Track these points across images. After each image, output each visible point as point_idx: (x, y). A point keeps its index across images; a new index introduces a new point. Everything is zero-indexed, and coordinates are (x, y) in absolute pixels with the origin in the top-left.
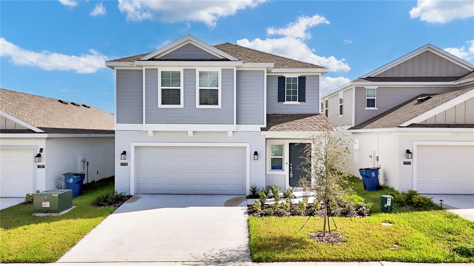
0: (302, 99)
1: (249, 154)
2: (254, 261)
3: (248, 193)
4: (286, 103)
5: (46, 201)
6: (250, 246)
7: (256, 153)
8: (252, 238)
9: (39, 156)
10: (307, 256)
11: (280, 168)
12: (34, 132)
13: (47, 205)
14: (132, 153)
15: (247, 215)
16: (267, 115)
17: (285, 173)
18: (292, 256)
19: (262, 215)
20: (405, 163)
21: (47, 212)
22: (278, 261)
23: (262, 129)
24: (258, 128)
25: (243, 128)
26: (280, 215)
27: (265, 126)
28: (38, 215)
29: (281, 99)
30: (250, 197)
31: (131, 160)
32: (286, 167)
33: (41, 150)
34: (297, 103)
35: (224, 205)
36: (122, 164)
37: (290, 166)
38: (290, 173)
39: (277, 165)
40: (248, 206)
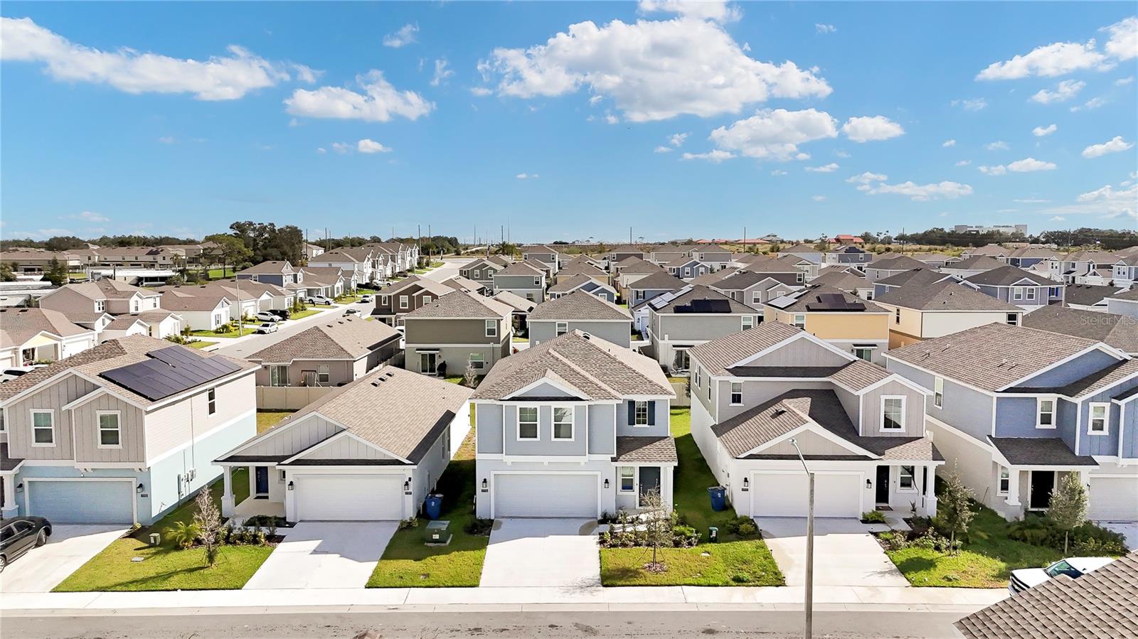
0: (652, 423)
1: (600, 482)
2: (604, 586)
3: (600, 518)
4: (636, 426)
5: (436, 533)
7: (607, 481)
8: (603, 569)
9: (407, 484)
10: (637, 583)
11: (631, 488)
12: (404, 464)
13: (436, 537)
14: (492, 481)
15: (599, 545)
16: (617, 437)
17: (635, 493)
18: (628, 583)
19: (612, 546)
20: (743, 490)
21: (435, 543)
22: (619, 586)
23: (613, 460)
24: (608, 457)
26: (624, 545)
27: (615, 456)
28: (429, 544)
29: (631, 422)
30: (601, 522)
31: (492, 487)
32: (636, 488)
33: (410, 479)
34: (646, 426)
35: (578, 533)
36: (483, 491)
37: (640, 486)
38: (640, 493)
39: (627, 486)
40: (600, 534)
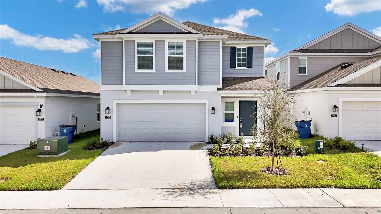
0: (250, 65)
1: (208, 108)
2: (219, 188)
3: (207, 140)
4: (237, 68)
5: (47, 145)
6: (214, 177)
7: (213, 108)
8: (215, 171)
9: (39, 110)
10: (261, 184)
11: (232, 121)
12: (35, 91)
13: (48, 148)
14: (114, 108)
15: (208, 156)
16: (222, 78)
17: (236, 125)
18: (249, 184)
19: (220, 156)
20: (333, 116)
21: (48, 154)
22: (238, 188)
23: (218, 89)
24: (215, 88)
25: (203, 88)
26: (235, 155)
27: (220, 86)
28: (41, 156)
29: (233, 65)
30: (209, 143)
31: (114, 114)
32: (237, 120)
33: (41, 106)
34: (245, 68)
35: (189, 149)
36: (107, 118)
37: (240, 119)
38: (240, 124)
39: (229, 118)
40: (208, 149)
